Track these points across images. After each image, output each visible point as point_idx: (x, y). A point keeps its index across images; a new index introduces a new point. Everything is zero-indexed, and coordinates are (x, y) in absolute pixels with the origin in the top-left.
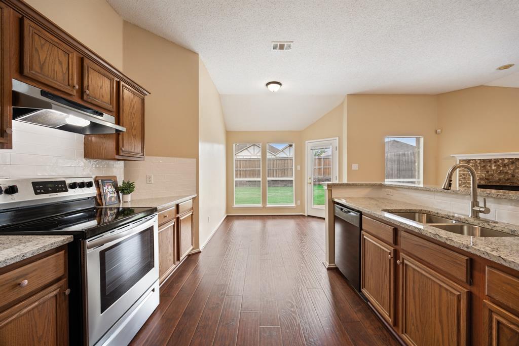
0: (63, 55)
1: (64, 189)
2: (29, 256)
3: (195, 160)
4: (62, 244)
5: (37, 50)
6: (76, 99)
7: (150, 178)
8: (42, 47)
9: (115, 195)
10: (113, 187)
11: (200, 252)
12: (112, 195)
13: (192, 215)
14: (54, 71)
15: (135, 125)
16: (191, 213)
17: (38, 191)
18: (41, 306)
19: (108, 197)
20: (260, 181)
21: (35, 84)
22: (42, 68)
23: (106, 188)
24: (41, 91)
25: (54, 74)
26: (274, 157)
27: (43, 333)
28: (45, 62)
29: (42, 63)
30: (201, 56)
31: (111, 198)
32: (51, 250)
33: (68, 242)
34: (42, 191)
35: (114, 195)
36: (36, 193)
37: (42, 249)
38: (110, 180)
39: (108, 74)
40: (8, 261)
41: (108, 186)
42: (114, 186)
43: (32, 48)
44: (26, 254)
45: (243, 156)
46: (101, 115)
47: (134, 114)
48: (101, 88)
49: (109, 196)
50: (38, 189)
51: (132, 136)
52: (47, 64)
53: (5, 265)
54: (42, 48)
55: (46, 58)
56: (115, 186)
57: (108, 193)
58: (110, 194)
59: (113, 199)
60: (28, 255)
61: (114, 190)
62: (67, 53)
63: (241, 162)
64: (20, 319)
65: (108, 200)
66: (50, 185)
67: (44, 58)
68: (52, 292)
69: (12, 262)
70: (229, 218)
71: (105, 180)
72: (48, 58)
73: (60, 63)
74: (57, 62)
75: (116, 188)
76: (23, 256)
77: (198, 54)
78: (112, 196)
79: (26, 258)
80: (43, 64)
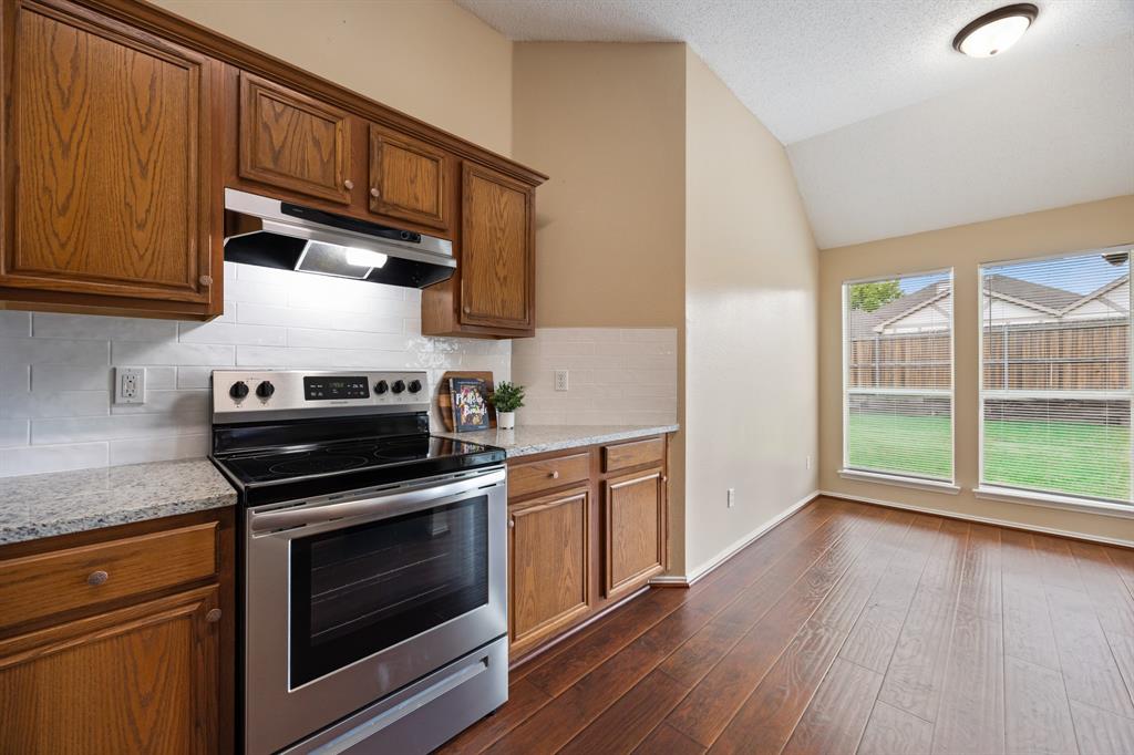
0: (323, 128)
1: (362, 393)
2: (113, 522)
3: (673, 332)
4: (203, 507)
5: (266, 127)
6: (358, 213)
7: (561, 377)
8: (278, 116)
9: (483, 411)
10: (477, 394)
11: (686, 587)
12: (474, 411)
13: (660, 479)
14: (303, 160)
15: (505, 255)
16: (658, 475)
17: (313, 394)
18: (150, 631)
19: (465, 414)
20: (946, 401)
21: (269, 194)
22: (276, 157)
23: (462, 397)
24: (282, 204)
25: (303, 168)
26: (1056, 321)
27: (154, 690)
28: (282, 147)
29: (277, 149)
30: (694, 47)
31: (470, 417)
32: (171, 517)
33: (219, 505)
34: (320, 394)
35: (478, 411)
36: (308, 397)
37: (151, 512)
38: (474, 380)
39: (429, 148)
40: (63, 526)
41: (467, 391)
42: (480, 393)
43: (256, 122)
44: (107, 517)
45: (920, 326)
46: (415, 238)
47: (503, 231)
48: (412, 182)
49: (467, 412)
50: (313, 390)
51: (495, 281)
52: (287, 152)
53: (55, 533)
54: (277, 121)
55: (286, 138)
56: (485, 392)
57: (466, 406)
58: (471, 408)
59: (476, 420)
60: (112, 519)
61: (480, 400)
62: (330, 121)
63: (907, 343)
64: (97, 647)
65: (464, 421)
66: (336, 385)
67: (282, 138)
68: (181, 607)
69: (74, 530)
70: (825, 505)
71: (461, 380)
72: (290, 139)
73: (317, 143)
74: (310, 143)
75: (485, 398)
76: (101, 520)
77: (684, 43)
78: (474, 414)
79: (106, 525)
80: (279, 151)
